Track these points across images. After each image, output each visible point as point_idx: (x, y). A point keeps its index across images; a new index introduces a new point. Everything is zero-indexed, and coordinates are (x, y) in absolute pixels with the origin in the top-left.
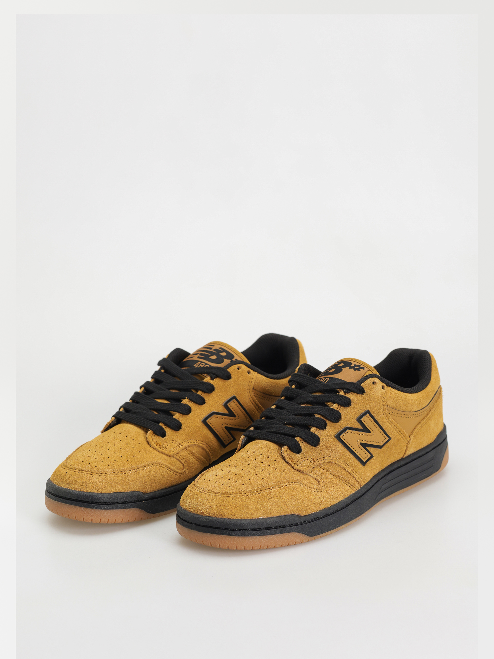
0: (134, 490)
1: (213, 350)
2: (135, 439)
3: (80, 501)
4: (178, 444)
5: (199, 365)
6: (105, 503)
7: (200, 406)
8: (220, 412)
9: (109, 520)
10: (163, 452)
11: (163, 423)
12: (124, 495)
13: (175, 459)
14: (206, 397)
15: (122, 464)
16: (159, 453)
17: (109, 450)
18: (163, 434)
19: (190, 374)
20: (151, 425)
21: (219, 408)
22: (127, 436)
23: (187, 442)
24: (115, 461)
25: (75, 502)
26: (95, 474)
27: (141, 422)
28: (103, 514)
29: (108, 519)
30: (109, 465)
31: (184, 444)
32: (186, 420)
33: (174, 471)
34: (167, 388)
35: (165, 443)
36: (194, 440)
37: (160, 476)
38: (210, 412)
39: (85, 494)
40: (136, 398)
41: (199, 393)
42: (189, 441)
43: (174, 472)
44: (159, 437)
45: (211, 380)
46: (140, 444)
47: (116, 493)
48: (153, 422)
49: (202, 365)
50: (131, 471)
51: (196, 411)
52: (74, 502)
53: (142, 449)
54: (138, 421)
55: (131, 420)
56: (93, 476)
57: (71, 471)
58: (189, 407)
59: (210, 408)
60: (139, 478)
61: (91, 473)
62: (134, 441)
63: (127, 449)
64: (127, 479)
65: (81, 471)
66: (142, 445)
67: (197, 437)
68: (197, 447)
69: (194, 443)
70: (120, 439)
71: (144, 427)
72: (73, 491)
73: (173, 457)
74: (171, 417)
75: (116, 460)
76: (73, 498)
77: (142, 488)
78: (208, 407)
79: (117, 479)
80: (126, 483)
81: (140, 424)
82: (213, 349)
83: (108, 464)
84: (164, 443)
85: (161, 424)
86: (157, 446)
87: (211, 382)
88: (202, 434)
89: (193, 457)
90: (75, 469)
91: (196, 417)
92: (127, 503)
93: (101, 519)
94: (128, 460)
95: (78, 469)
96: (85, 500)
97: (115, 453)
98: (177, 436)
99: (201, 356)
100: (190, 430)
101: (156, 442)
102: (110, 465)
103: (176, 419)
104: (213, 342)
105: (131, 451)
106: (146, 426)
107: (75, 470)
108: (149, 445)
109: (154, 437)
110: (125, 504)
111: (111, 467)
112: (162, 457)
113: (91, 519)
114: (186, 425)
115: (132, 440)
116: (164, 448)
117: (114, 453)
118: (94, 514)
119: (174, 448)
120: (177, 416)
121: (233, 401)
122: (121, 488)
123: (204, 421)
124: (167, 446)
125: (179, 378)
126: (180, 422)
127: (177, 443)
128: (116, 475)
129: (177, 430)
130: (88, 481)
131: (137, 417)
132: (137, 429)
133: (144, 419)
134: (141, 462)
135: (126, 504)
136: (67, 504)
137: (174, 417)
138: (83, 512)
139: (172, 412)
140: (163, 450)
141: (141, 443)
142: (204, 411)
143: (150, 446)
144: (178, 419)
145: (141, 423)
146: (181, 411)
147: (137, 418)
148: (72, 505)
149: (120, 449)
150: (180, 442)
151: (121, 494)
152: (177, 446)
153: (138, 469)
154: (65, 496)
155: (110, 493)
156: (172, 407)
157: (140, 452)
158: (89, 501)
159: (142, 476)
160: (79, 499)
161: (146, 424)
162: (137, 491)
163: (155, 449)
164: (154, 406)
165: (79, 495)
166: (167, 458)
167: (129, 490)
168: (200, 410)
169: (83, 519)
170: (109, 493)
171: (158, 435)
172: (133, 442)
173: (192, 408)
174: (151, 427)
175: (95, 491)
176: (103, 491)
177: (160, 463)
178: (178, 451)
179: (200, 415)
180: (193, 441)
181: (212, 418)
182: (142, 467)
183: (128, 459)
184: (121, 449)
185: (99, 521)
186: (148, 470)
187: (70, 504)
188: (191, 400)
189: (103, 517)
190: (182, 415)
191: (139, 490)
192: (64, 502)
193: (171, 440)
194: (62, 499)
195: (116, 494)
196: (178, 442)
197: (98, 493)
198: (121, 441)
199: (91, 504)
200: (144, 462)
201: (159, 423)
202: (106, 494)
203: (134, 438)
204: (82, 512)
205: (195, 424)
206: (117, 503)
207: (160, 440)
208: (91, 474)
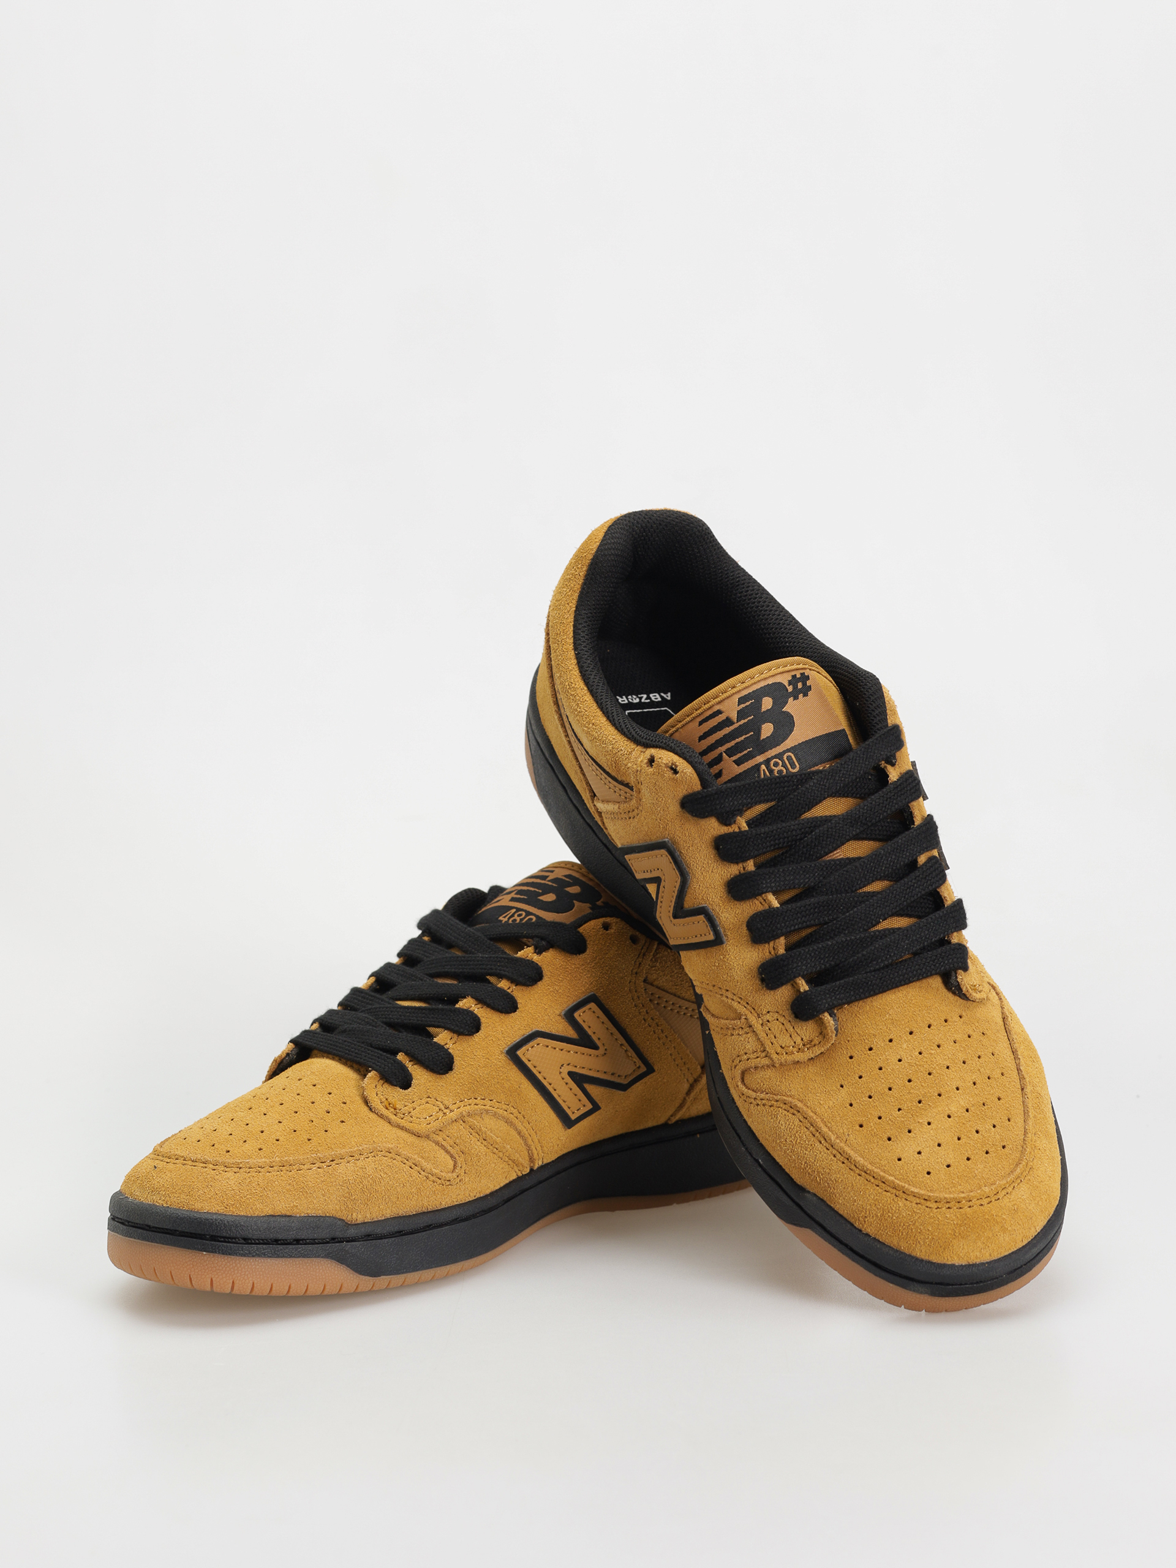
0: (320, 1213)
1: (549, 881)
2: (334, 1091)
3: (183, 1234)
4: (442, 1107)
5: (513, 916)
6: (247, 1241)
7: (503, 1016)
8: (554, 1032)
9: (255, 1285)
10: (401, 1125)
11: (407, 1054)
12: (293, 1222)
13: (434, 1145)
14: (518, 993)
15: (292, 1149)
16: (390, 1127)
17: (265, 1114)
18: (405, 1082)
19: (486, 939)
20: (377, 1059)
21: (553, 1022)
22: (314, 1086)
23: (466, 1104)
24: (278, 1140)
25: (171, 1236)
26: (222, 1169)
27: (352, 1052)
28: (240, 1269)
29: (251, 1282)
30: (260, 1149)
31: (457, 1107)
32: (466, 1048)
33: (429, 1171)
34: (427, 975)
35: (409, 1102)
36: (484, 1099)
37: (390, 1183)
38: (528, 1032)
39: (195, 1215)
40: (354, 1000)
41: (504, 984)
42: (473, 1101)
43: (430, 1176)
44: (393, 1087)
45: (535, 954)
46: (345, 1103)
47: (273, 1216)
48: (381, 1052)
49: (519, 915)
50: (314, 1165)
51: (492, 1028)
52: (168, 1236)
53: (348, 1115)
54: (346, 1050)
55: (330, 1049)
56: (217, 1173)
57: (165, 1163)
58: (476, 1016)
59: (528, 1021)
60: (335, 1182)
61: (215, 1167)
62: (330, 1096)
63: (311, 1115)
64: (302, 1184)
65: (190, 1163)
66: (351, 1107)
67: (491, 1091)
68: (492, 1117)
69: (484, 1107)
70: (298, 1092)
71: (359, 1063)
72: (167, 1209)
73: (428, 1137)
74: (428, 1040)
75: (281, 1138)
76: (166, 1227)
77: (344, 1209)
78: (524, 1020)
79: (276, 1183)
80: (301, 1193)
81: (351, 1055)
82: (549, 879)
83: (259, 1147)
84: (406, 1104)
85: (401, 1057)
86: (387, 1109)
87: (536, 958)
88: (506, 1085)
89: (482, 1143)
90: (176, 1157)
91: (491, 1042)
92: (301, 1244)
93: (233, 1282)
94: (309, 1140)
95: (183, 1157)
96: (194, 1232)
97: (280, 1122)
98: (439, 1088)
99: (519, 896)
100: (476, 1074)
101: (385, 1099)
102: (264, 1149)
103: (439, 1045)
104: (553, 864)
105: (322, 1119)
106: (364, 1060)
107: (177, 1159)
108: (368, 1106)
109: (380, 1088)
110: (297, 1246)
111: (265, 1155)
112: (398, 1137)
113: (209, 1281)
114: (464, 1061)
115: (326, 1093)
116: (404, 1114)
117: (277, 1121)
118: (215, 1267)
119: (432, 1116)
120: (442, 1037)
121: (588, 1006)
122: (287, 1206)
123: (512, 1053)
124: (414, 1110)
125: (461, 949)
126: (450, 1054)
127: (440, 1103)
128: (275, 1173)
129: (441, 1072)
130: (203, 1186)
131: (345, 1041)
132: (342, 1069)
133: (362, 1045)
134: (341, 1146)
135: (300, 1246)
136: (152, 1242)
137: (435, 1040)
138: (189, 1261)
139: (432, 1030)
140: (402, 1119)
141: (348, 1102)
142: (512, 1028)
143: (371, 1109)
144: (445, 1046)
145: (354, 1054)
146: (453, 1025)
147: (346, 1043)
148: (163, 1244)
149: (294, 1114)
150: (446, 1102)
151: (287, 1219)
152: (438, 1112)
153: (332, 1161)
154: (146, 1223)
155: (256, 1217)
156: (432, 1018)
157: (342, 1122)
158: (203, 1233)
159: (343, 1178)
160: (180, 1230)
161: (365, 1056)
162: (330, 1217)
163: (381, 1116)
164: (389, 1015)
165: (181, 1218)
166: (411, 1139)
167: (308, 1212)
168: (504, 1026)
169: (189, 1282)
170: (256, 1215)
171: (392, 1084)
172: (328, 1099)
173: (483, 1020)
174: (376, 1062)
175: (219, 1208)
176: (241, 1209)
177: (391, 1151)
178: (442, 1124)
179: (503, 1039)
180: (483, 1101)
181: (532, 1047)
182: (342, 1156)
183: (310, 1138)
184: (297, 1112)
185: (231, 1285)
186: (358, 1165)
187: (160, 1243)
188: (480, 1001)
189: (239, 1275)
190: (455, 1036)
191: (333, 1213)
192: (144, 1239)
193: (425, 1096)
194: (140, 1231)
195: (272, 1219)
196: (442, 1103)
197: (227, 1214)
198: (298, 1095)
199: (210, 1241)
200: (350, 1146)
201: (395, 1053)
202: (247, 1217)
203: (333, 1088)
204: (186, 1262)
205: (487, 1060)
206: (276, 1242)
207: (395, 1094)
208: (214, 1170)
